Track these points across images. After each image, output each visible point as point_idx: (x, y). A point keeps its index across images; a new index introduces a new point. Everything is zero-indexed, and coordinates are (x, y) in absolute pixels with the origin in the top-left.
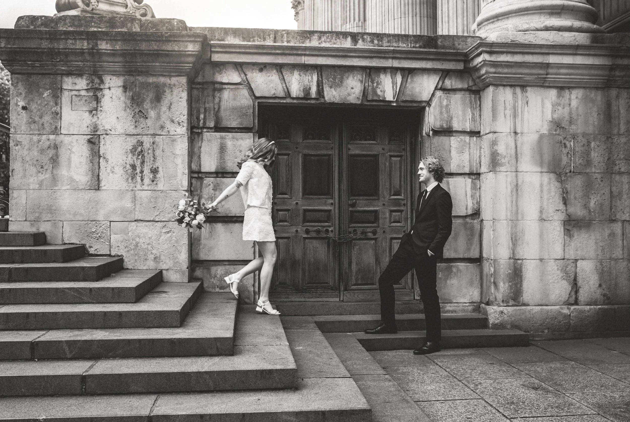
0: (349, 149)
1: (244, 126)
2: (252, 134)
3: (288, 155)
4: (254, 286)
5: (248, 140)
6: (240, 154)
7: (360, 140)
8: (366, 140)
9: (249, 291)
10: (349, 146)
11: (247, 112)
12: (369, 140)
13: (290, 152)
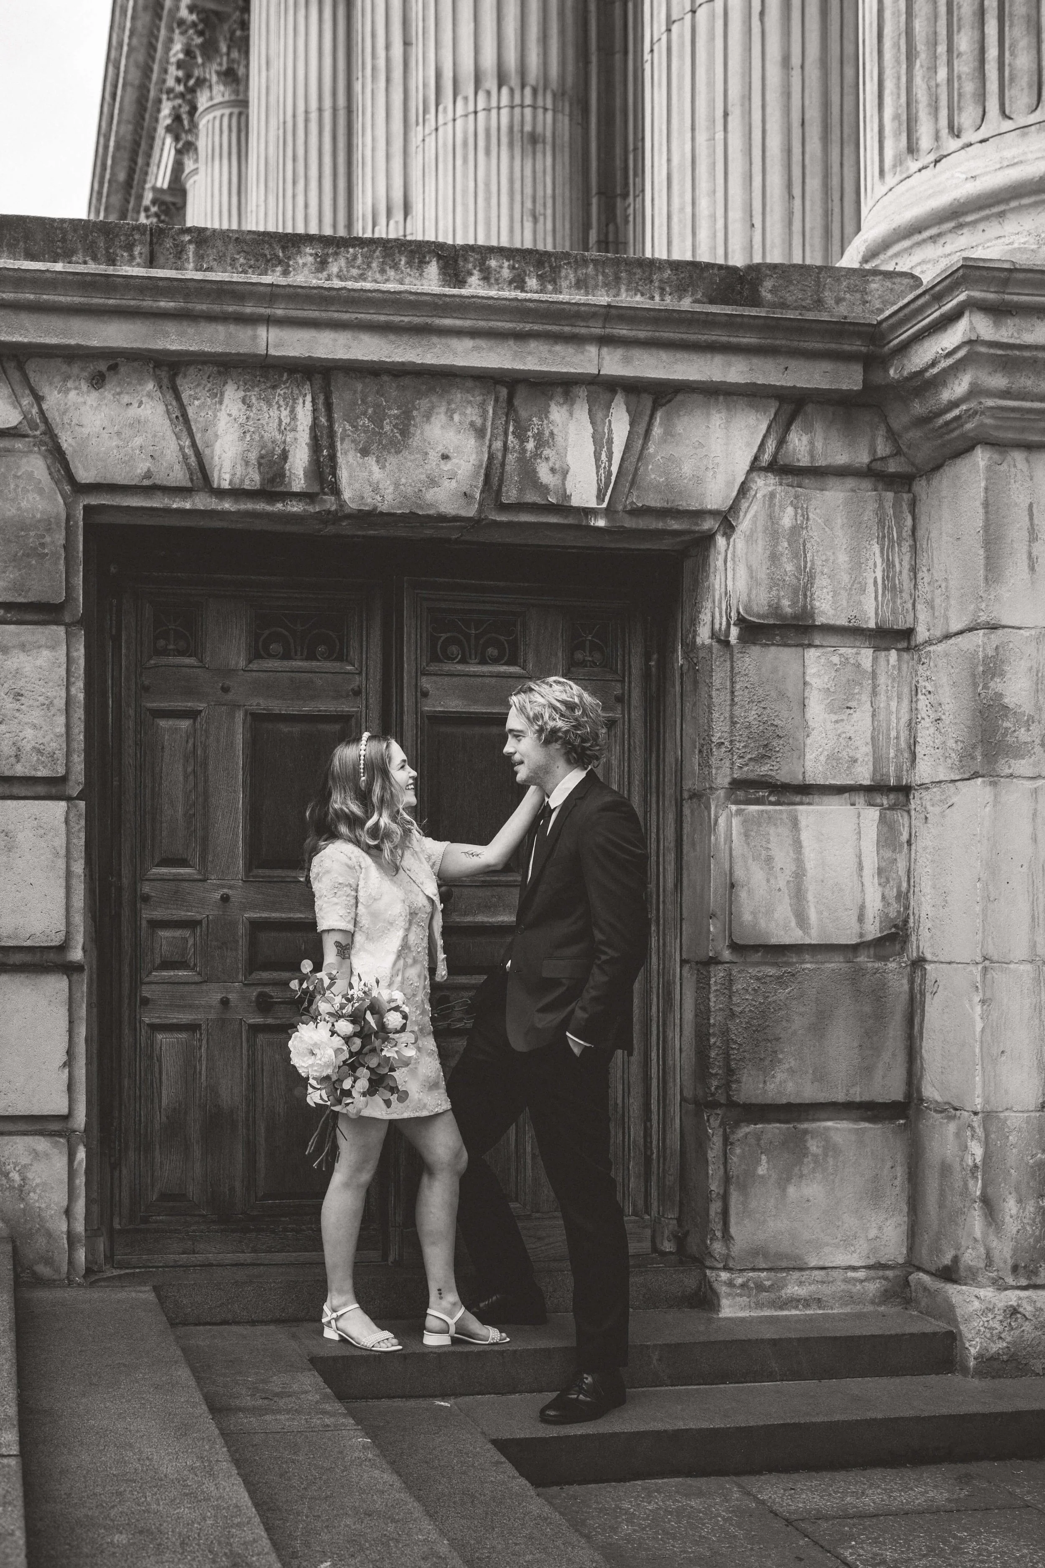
0: (425, 694)
1: (31, 598)
2: (61, 631)
3: (192, 714)
4: (68, 1212)
5: (46, 653)
6: (17, 705)
7: (463, 661)
8: (483, 662)
9: (49, 1234)
10: (426, 683)
11: (43, 545)
12: (496, 661)
13: (201, 706)
